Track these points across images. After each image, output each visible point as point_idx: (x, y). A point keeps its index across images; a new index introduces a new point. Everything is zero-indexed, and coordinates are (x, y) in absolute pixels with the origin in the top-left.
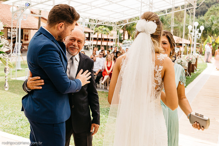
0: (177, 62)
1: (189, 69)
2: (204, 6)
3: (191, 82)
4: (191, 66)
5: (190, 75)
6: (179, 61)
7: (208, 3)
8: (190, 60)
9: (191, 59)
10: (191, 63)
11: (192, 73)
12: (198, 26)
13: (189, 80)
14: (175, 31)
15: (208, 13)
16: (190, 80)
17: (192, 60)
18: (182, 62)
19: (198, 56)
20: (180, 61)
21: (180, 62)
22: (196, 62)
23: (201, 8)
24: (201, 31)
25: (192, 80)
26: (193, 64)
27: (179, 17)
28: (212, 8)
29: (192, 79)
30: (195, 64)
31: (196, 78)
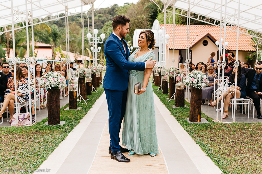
0: (78, 72)
1: (94, 82)
2: (99, 23)
3: (99, 97)
4: (96, 78)
5: (96, 90)
7: (103, 20)
8: (94, 71)
9: (95, 69)
10: (96, 74)
11: (97, 88)
12: (98, 34)
13: (96, 95)
14: (72, 49)
15: (104, 28)
17: (96, 71)
19: (102, 67)
20: (82, 70)
21: (82, 72)
22: (101, 75)
23: (96, 25)
24: (102, 40)
25: (99, 95)
26: (98, 76)
27: (75, 34)
28: (108, 23)
30: (99, 76)
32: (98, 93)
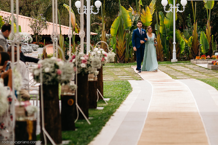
0: (41, 69)
3: (95, 135)
4: (88, 84)
5: (88, 117)
6: (47, 66)
8: (83, 65)
9: (84, 61)
11: (90, 112)
13: (86, 131)
16: (90, 130)
17: (88, 65)
18: (56, 70)
19: (105, 55)
20: (50, 65)
21: (52, 70)
22: (100, 76)
25: (96, 130)
29: (97, 128)
30: (96, 79)
31: (108, 123)
32: (91, 126)
